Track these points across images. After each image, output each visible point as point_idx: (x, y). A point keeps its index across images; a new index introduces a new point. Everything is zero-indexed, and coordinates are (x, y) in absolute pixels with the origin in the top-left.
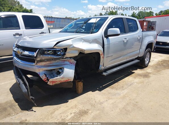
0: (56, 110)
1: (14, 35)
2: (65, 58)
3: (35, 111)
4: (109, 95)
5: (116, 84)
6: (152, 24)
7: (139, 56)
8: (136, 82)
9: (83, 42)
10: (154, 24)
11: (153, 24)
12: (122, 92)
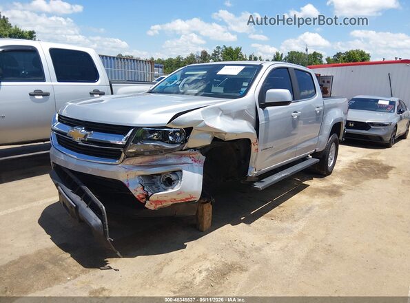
0: (164, 266)
1: (30, 95)
2: (185, 150)
3: (116, 270)
4: (270, 232)
5: (277, 209)
6: (324, 82)
7: (318, 150)
8: (318, 205)
9: (221, 116)
10: (328, 82)
11: (326, 81)
12: (294, 226)
